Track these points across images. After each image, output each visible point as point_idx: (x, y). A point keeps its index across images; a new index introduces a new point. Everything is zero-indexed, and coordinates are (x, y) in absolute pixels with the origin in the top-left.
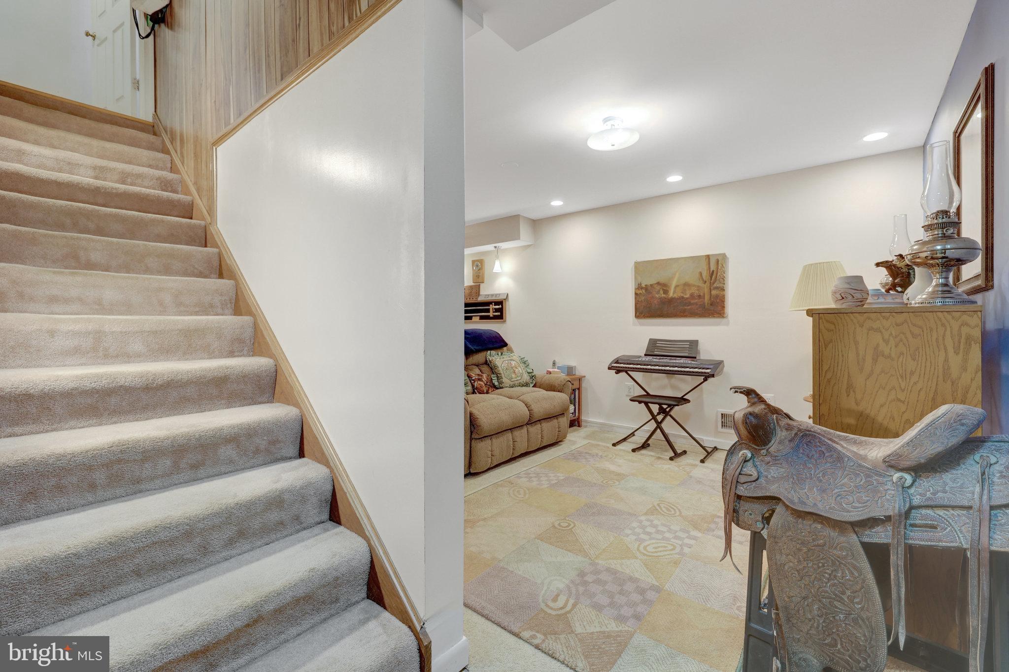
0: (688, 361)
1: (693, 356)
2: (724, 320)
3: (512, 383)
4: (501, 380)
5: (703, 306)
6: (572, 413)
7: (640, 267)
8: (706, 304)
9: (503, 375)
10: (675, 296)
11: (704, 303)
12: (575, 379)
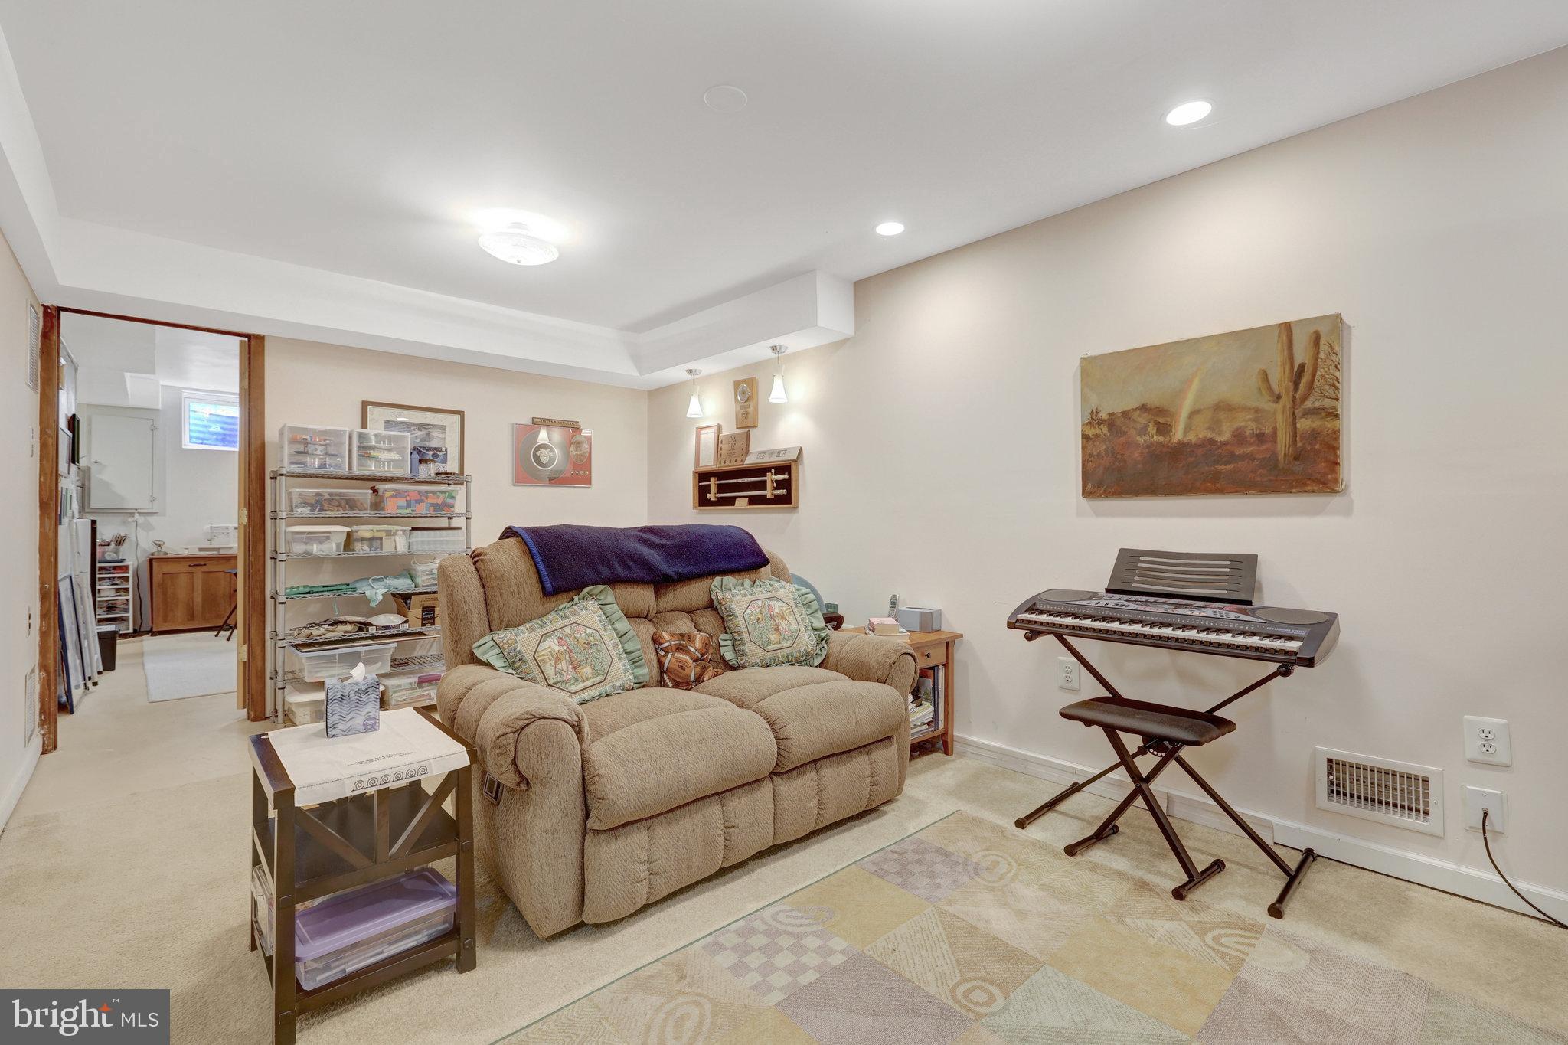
0: (1229, 612)
1: (1243, 597)
2: (1335, 501)
3: (768, 657)
4: (741, 647)
5: (1271, 463)
6: (929, 723)
7: (1093, 370)
8: (1281, 457)
9: (745, 636)
10: (1191, 437)
11: (1275, 455)
12: (935, 644)
